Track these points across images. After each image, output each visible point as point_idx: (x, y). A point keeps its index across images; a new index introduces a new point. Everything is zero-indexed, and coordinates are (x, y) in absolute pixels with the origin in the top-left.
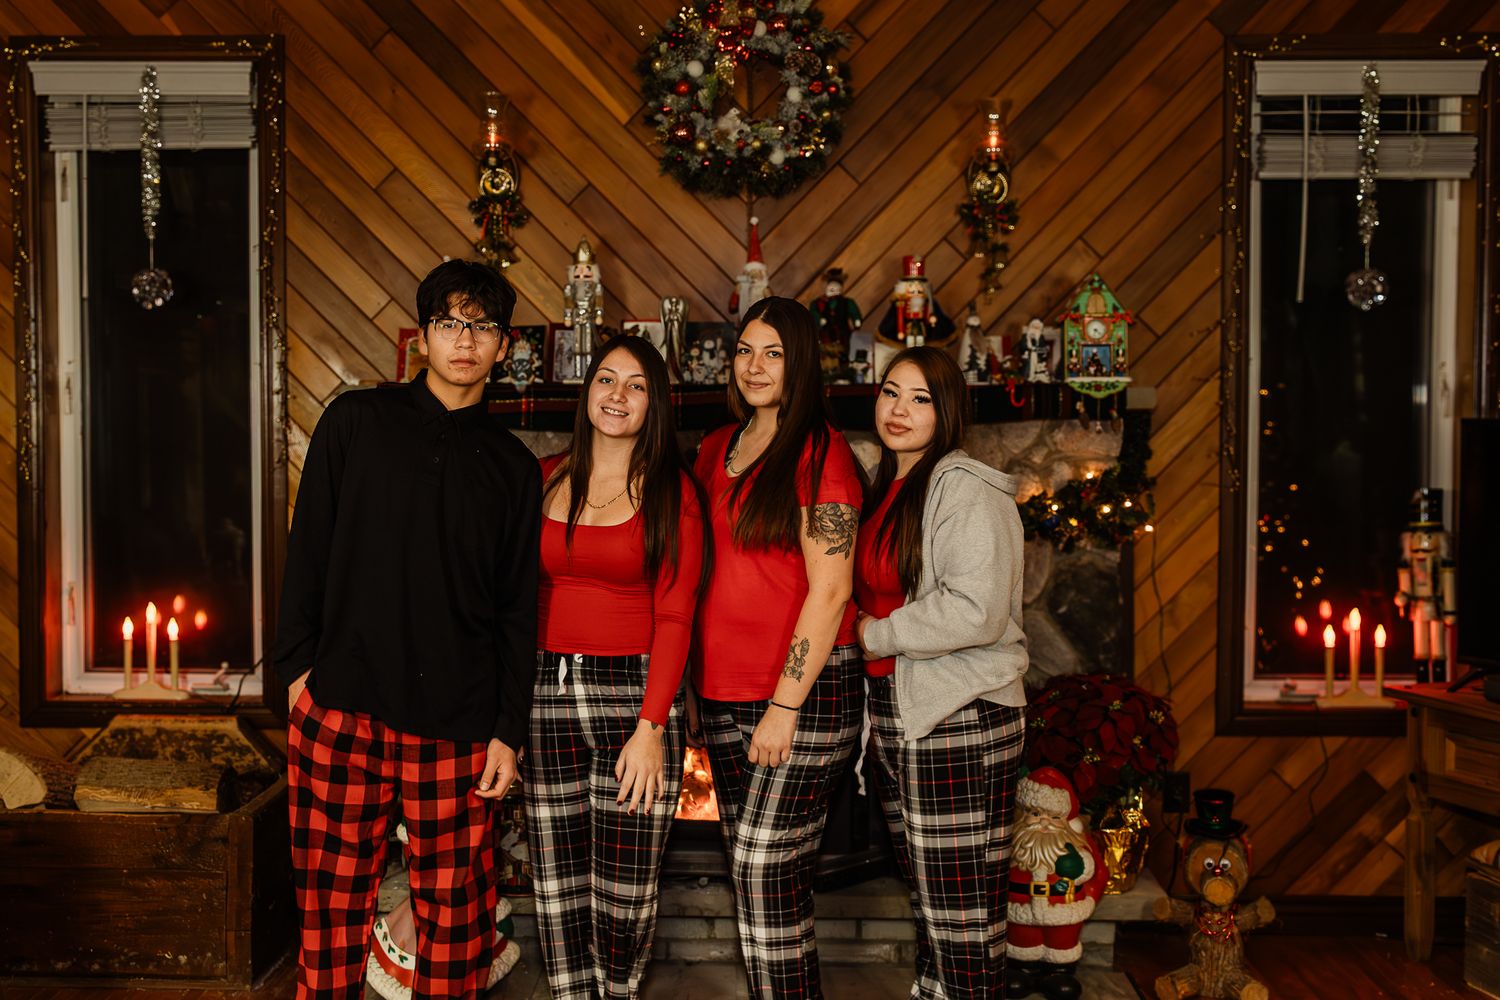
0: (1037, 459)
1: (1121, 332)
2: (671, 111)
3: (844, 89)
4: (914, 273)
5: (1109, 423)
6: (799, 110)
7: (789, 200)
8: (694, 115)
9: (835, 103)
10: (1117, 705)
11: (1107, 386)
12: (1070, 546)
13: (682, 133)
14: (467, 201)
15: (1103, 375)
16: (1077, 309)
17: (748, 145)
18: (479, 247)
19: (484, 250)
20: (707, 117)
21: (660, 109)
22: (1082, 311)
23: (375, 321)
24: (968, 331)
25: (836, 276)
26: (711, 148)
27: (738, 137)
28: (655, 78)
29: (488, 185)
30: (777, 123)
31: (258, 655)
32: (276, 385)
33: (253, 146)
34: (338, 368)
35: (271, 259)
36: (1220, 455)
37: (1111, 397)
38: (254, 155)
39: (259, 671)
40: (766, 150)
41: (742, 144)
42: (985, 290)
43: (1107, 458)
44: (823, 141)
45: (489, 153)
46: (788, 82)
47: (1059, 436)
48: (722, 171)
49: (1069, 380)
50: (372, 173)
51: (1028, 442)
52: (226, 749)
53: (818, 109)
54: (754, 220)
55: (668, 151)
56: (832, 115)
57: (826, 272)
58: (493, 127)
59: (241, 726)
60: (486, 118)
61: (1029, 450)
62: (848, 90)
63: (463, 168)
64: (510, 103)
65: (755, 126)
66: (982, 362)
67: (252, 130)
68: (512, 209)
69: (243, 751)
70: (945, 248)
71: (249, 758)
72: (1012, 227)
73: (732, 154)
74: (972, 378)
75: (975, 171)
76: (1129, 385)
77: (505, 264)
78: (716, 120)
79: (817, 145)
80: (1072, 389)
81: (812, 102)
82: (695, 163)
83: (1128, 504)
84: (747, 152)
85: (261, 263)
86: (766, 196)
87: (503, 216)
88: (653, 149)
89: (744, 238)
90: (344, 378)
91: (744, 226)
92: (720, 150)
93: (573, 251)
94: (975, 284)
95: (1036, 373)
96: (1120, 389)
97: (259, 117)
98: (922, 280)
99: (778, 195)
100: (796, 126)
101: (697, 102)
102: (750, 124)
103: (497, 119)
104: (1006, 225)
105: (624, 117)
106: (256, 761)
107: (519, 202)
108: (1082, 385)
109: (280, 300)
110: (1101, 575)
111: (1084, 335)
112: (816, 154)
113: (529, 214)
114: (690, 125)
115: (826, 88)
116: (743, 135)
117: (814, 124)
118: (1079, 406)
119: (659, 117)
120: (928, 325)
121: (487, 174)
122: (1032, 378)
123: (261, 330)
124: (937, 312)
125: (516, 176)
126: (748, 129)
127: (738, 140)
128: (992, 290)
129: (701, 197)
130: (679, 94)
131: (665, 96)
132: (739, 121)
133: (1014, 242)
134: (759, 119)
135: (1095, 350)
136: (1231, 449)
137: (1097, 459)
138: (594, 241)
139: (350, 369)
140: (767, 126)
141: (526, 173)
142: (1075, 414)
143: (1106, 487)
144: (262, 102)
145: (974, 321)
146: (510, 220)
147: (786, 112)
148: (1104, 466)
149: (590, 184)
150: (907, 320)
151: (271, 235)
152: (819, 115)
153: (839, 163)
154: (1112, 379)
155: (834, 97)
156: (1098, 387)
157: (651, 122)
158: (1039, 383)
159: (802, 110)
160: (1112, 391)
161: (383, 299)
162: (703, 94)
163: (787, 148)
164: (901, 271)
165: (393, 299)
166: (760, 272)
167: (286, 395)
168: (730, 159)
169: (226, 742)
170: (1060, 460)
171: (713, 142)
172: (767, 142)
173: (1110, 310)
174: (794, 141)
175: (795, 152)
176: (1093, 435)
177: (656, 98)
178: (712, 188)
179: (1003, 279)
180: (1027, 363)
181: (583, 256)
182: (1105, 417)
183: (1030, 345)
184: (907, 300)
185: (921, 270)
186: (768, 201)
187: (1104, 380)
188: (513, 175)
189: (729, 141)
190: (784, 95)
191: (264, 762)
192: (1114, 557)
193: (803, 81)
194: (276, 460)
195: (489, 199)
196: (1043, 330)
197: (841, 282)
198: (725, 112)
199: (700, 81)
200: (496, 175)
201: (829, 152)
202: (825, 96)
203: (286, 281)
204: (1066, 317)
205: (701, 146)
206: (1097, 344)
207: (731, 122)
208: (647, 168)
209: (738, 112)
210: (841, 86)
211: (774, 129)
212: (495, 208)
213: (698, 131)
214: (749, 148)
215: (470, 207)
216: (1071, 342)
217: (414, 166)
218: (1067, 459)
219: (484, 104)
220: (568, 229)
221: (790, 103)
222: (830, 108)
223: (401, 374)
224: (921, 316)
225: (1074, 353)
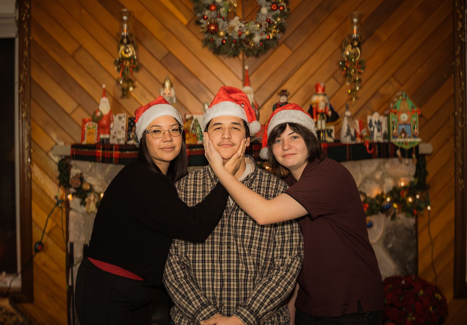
0: (378, 176)
1: (415, 119)
2: (207, 18)
3: (287, 8)
4: (320, 91)
5: (411, 160)
6: (267, 17)
7: (262, 58)
8: (218, 19)
9: (283, 14)
10: (422, 292)
11: (410, 143)
12: (394, 217)
13: (213, 28)
14: (113, 60)
15: (409, 138)
16: (395, 108)
17: (243, 33)
18: (119, 81)
19: (121, 82)
20: (224, 21)
21: (203, 17)
22: (398, 108)
23: (72, 116)
24: (346, 119)
25: (284, 93)
26: (227, 35)
27: (239, 29)
28: (200, 3)
29: (123, 53)
30: (256, 23)
31: (19, 269)
32: (27, 145)
33: (17, 36)
34: (54, 136)
35: (24, 87)
36: (455, 173)
37: (412, 149)
38: (17, 40)
39: (20, 276)
40: (251, 36)
41: (241, 33)
42: (351, 99)
43: (409, 176)
44: (278, 31)
45: (123, 37)
46: (261, 5)
47: (387, 166)
48: (231, 45)
49: (393, 140)
50: (70, 47)
51: (374, 168)
52: (4, 314)
53: (275, 17)
54: (247, 68)
55: (206, 36)
56: (281, 20)
57: (279, 91)
58: (125, 26)
59: (11, 303)
60: (122, 21)
61: (374, 173)
62: (288, 9)
63: (111, 44)
64: (133, 16)
65: (247, 25)
66: (352, 132)
67: (16, 29)
68: (134, 63)
69: (12, 315)
70: (332, 81)
71: (14, 318)
72: (362, 71)
73: (236, 37)
74: (347, 140)
75: (346, 45)
76: (420, 143)
77: (131, 89)
78: (228, 22)
79: (274, 33)
80: (395, 145)
81: (272, 14)
82: (218, 42)
83: (418, 197)
84: (243, 37)
85: (19, 89)
86: (251, 56)
87: (130, 67)
88: (199, 36)
89: (241, 76)
90: (57, 142)
91: (240, 70)
92: (231, 36)
93: (162, 81)
94: (346, 97)
95: (377, 137)
96: (416, 144)
97: (20, 23)
98: (325, 95)
99: (257, 56)
100: (266, 25)
101: (220, 14)
102: (244, 24)
103: (128, 21)
104: (360, 70)
105: (185, 22)
106: (18, 320)
107: (137, 60)
108: (399, 143)
109: (27, 106)
110: (406, 229)
111: (399, 120)
112: (275, 38)
113: (142, 65)
114: (217, 25)
115: (278, 8)
116: (241, 29)
117: (273, 23)
118: (398, 152)
119: (202, 21)
120: (328, 116)
121: (122, 48)
122: (375, 139)
123: (19, 119)
124: (331, 109)
125: (136, 49)
126: (243, 26)
127: (239, 31)
128: (354, 99)
129: (221, 57)
130: (211, 10)
131: (205, 11)
132: (239, 22)
133: (364, 78)
134: (248, 21)
135: (403, 127)
136: (460, 171)
137: (405, 176)
138: (172, 78)
139: (59, 138)
140: (252, 24)
141: (140, 48)
142: (396, 156)
143: (411, 189)
144: (21, 17)
145: (348, 113)
146: (133, 68)
147: (261, 18)
148: (408, 180)
149: (170, 52)
150: (317, 113)
151: (25, 77)
152: (276, 19)
153: (284, 42)
154: (413, 140)
155: (282, 11)
156: (406, 143)
157: (198, 23)
158: (379, 143)
159: (268, 17)
160: (414, 146)
161: (75, 105)
162: (222, 10)
163: (262, 35)
164: (314, 90)
165: (79, 105)
166: (250, 91)
167: (30, 150)
168: (235, 40)
169: (4, 311)
170: (388, 177)
171: (227, 32)
172: (252, 32)
173: (410, 108)
174: (264, 31)
175: (265, 36)
176: (403, 165)
177: (201, 12)
178: (227, 53)
179: (359, 95)
180: (373, 133)
181: (167, 84)
182: (410, 157)
183: (374, 124)
184: (317, 104)
185: (323, 90)
186: (252, 59)
187: (409, 140)
188: (135, 49)
189: (235, 31)
190: (260, 11)
191: (21, 320)
192: (412, 221)
193: (268, 4)
194: (26, 179)
195: (123, 59)
196: (379, 117)
197: (287, 96)
198: (233, 18)
199: (221, 4)
200: (127, 48)
201: (280, 37)
202: (278, 11)
203: (30, 97)
204: (391, 111)
205: (222, 34)
206: (405, 124)
207: (236, 23)
208: (197, 44)
209: (238, 18)
210: (285, 7)
211: (256, 25)
212: (126, 63)
213: (220, 27)
214: (244, 34)
215: (115, 63)
216: (393, 123)
217: (89, 45)
218: (390, 176)
219: (121, 14)
220: (161, 73)
221: (262, 14)
222: (281, 17)
223: (83, 139)
224: (324, 111)
225: (395, 128)
